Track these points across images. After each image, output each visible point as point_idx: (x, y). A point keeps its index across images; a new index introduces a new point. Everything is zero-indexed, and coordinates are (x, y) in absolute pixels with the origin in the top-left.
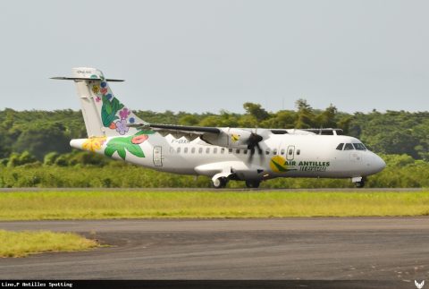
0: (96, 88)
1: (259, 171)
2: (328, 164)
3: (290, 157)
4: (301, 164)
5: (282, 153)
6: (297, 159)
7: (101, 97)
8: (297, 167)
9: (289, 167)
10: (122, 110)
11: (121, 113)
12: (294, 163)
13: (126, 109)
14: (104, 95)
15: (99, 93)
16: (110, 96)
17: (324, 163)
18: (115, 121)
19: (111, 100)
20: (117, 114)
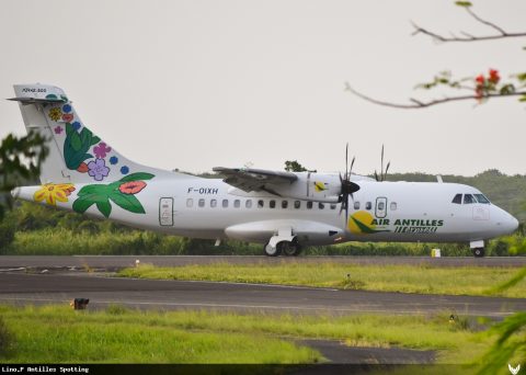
0: (55, 114)
1: (332, 233)
2: (441, 223)
3: (381, 213)
4: (398, 222)
5: (369, 208)
6: (392, 216)
7: (63, 127)
8: (392, 227)
9: (378, 227)
10: (97, 145)
11: (95, 149)
12: (386, 222)
13: (104, 145)
14: (67, 124)
15: (61, 120)
16: (78, 125)
17: (434, 222)
18: (86, 162)
19: (79, 131)
20: (91, 151)
